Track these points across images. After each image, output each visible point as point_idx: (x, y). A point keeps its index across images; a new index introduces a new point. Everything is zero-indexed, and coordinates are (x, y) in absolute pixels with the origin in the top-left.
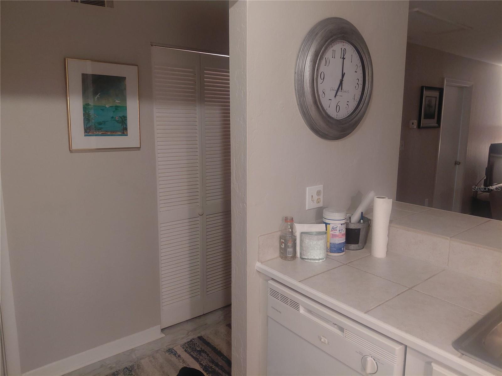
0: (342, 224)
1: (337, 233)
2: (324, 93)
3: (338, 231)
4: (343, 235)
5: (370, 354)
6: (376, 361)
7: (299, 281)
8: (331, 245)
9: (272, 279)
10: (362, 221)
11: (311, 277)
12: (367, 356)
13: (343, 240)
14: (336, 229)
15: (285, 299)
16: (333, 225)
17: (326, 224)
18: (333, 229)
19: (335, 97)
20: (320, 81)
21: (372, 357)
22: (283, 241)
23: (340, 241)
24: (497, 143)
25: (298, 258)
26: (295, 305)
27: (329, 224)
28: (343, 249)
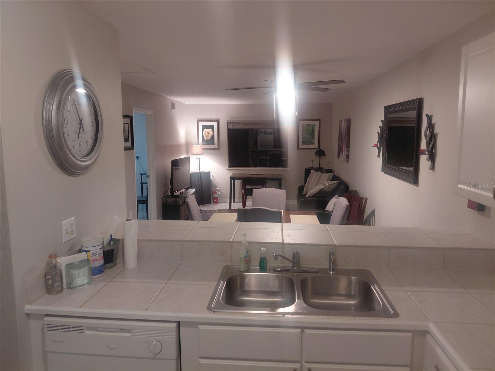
0: (100, 249)
1: (97, 258)
2: (68, 135)
3: (98, 255)
4: (102, 258)
5: (155, 339)
6: (160, 343)
7: (79, 307)
8: (93, 269)
9: (47, 315)
10: (112, 242)
11: (88, 301)
12: (152, 342)
13: (101, 262)
14: (96, 254)
15: (66, 328)
16: (93, 251)
17: (87, 251)
18: (94, 254)
19: (78, 139)
20: (65, 125)
21: (156, 341)
22: (50, 277)
23: (101, 263)
24: (174, 159)
25: (64, 289)
26: (79, 329)
27: (90, 251)
28: (103, 270)
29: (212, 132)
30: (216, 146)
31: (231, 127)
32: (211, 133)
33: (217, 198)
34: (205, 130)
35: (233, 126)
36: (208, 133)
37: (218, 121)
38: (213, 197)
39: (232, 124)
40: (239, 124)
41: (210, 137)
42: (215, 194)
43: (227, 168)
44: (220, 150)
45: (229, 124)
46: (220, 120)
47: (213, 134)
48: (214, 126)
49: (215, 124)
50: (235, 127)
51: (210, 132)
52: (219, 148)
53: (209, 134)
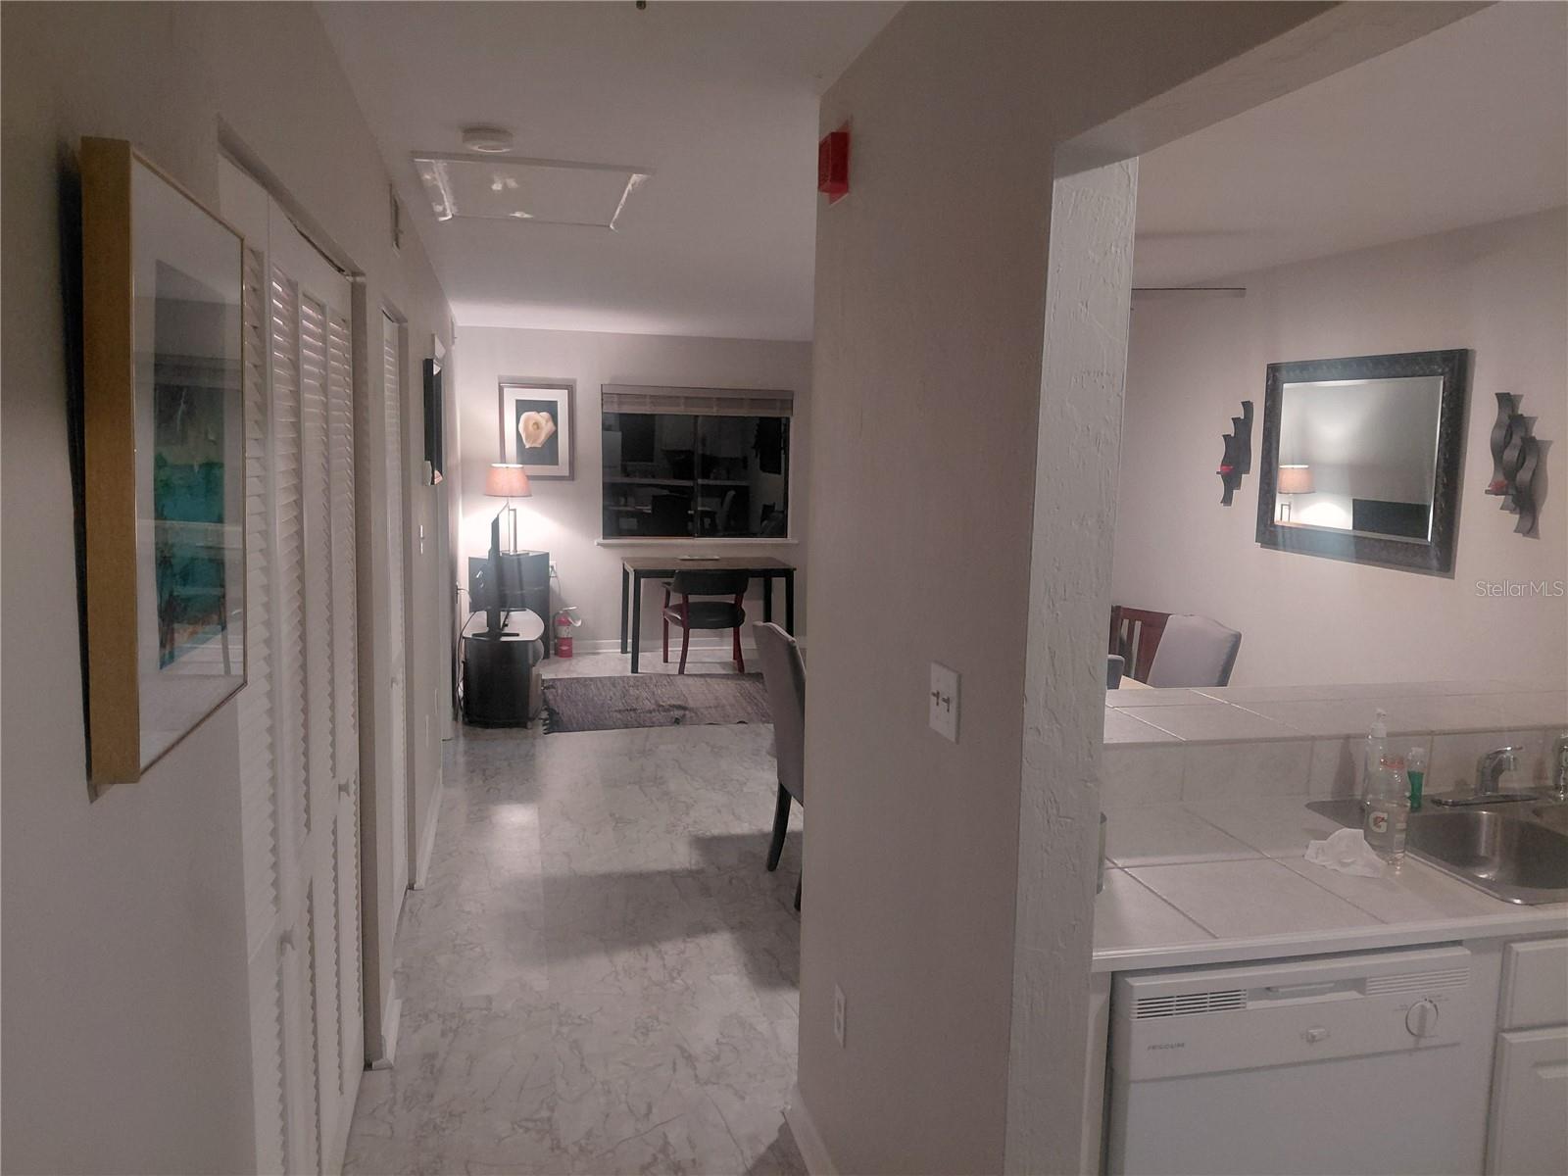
15: (1192, 1003)
26: (1228, 999)
29: (551, 424)
30: (563, 468)
31: (615, 409)
32: (547, 427)
33: (568, 641)
34: (524, 416)
35: (620, 403)
36: (537, 425)
37: (570, 388)
38: (556, 637)
39: (616, 399)
40: (639, 398)
41: (543, 436)
42: (565, 628)
43: (601, 540)
44: (575, 482)
45: (606, 397)
46: (578, 383)
47: (554, 428)
48: (556, 402)
49: (560, 397)
50: (627, 409)
51: (543, 422)
52: (572, 477)
53: (538, 428)
